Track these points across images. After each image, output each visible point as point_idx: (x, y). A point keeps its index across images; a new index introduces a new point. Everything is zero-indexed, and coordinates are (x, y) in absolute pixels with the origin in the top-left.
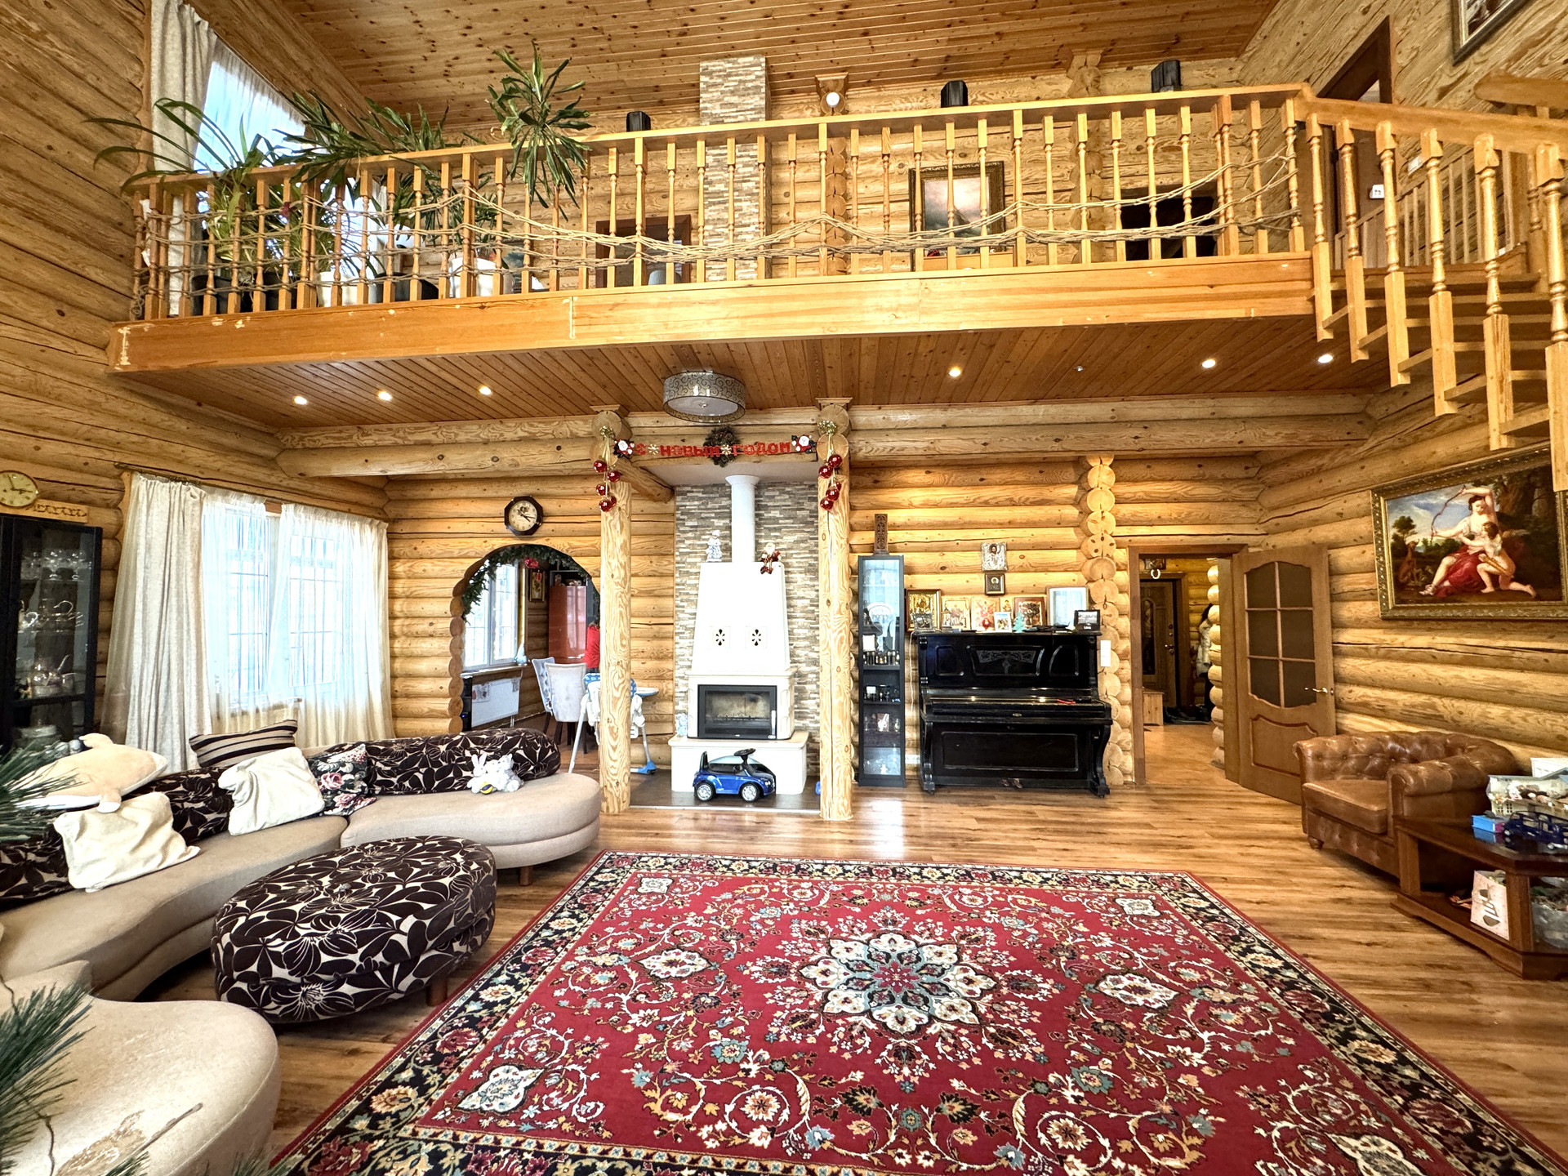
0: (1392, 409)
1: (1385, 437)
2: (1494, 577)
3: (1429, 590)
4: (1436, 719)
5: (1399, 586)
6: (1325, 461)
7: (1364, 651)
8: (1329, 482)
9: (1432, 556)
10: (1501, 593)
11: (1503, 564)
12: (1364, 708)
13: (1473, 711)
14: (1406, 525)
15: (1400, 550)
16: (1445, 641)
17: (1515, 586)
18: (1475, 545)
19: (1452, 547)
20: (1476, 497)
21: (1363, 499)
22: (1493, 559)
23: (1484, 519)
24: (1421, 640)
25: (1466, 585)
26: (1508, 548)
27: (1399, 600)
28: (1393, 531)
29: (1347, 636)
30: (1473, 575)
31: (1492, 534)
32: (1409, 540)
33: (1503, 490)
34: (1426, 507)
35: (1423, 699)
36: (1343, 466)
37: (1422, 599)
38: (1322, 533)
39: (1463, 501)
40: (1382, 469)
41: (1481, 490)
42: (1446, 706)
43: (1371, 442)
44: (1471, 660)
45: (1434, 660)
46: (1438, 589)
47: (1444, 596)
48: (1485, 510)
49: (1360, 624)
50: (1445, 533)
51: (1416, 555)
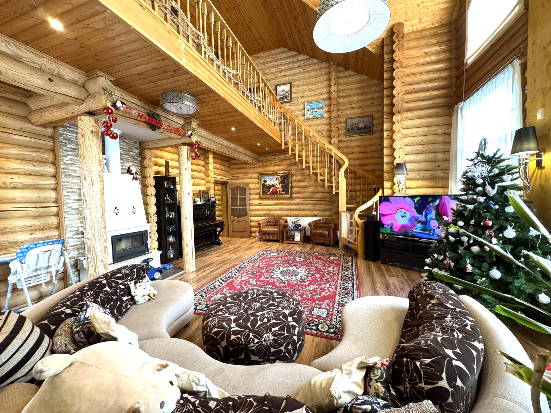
0: (262, 159)
1: (261, 164)
2: (279, 191)
3: (269, 193)
4: (269, 215)
5: (263, 192)
6: (247, 166)
7: (256, 205)
8: (248, 170)
9: (270, 187)
10: (281, 194)
11: (281, 189)
12: (256, 215)
13: (275, 213)
14: (265, 181)
15: (264, 186)
16: (271, 202)
17: (283, 192)
18: (277, 186)
19: (273, 186)
20: (277, 178)
21: (256, 175)
22: (280, 189)
23: (279, 182)
24: (267, 202)
25: (275, 192)
26: (282, 186)
27: (263, 195)
28: (263, 182)
29: (252, 202)
30: (276, 190)
31: (280, 184)
32: (266, 184)
33: (282, 177)
34: (269, 179)
35: (266, 212)
36: (251, 168)
37: (267, 195)
38: (246, 181)
39: (276, 178)
40: (260, 170)
41: (278, 177)
42: (271, 213)
43: (258, 165)
44: (275, 204)
45: (269, 205)
46: (270, 193)
47: (272, 194)
48: (279, 180)
49: (254, 199)
50: (272, 183)
51: (267, 187)
